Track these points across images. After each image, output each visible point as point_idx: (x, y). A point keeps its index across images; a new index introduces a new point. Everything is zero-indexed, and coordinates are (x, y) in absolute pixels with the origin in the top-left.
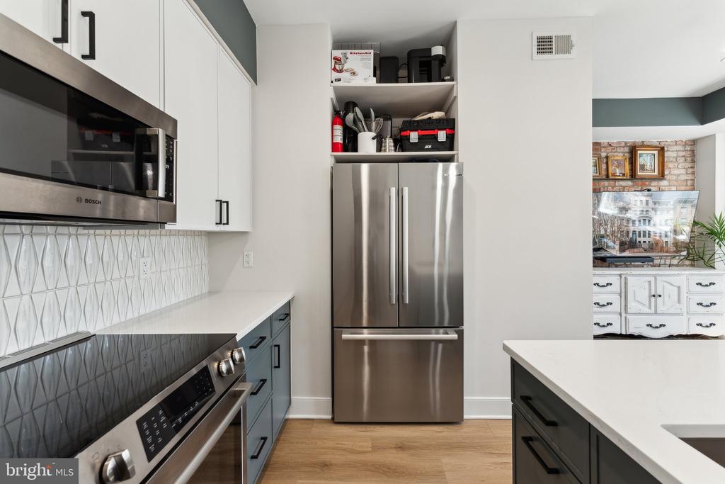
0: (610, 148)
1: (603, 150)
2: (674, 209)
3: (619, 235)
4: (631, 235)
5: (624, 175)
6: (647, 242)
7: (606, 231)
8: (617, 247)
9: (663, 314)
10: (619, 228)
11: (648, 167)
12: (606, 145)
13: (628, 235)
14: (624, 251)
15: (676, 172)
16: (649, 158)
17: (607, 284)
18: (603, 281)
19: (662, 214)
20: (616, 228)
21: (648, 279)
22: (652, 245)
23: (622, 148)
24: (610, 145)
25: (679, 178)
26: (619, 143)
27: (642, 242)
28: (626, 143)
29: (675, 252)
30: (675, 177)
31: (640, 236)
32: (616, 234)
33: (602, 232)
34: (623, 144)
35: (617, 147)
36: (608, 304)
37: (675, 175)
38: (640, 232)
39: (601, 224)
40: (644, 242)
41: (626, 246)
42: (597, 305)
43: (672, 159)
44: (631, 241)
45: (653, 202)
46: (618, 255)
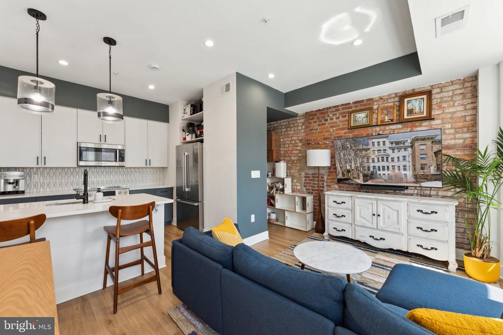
0: (382, 101)
1: (375, 103)
2: (411, 147)
3: (362, 169)
4: (371, 169)
5: (392, 120)
6: (386, 174)
7: (351, 167)
8: (361, 178)
9: (383, 230)
10: (361, 164)
11: (417, 110)
12: (377, 99)
13: (369, 170)
14: (367, 181)
15: (452, 110)
16: (418, 102)
17: (342, 202)
18: (339, 200)
19: (399, 151)
20: (358, 164)
21: (371, 201)
22: (391, 177)
23: (392, 99)
24: (382, 98)
25: (455, 115)
26: (390, 95)
27: (382, 175)
28: (396, 94)
29: (414, 182)
30: (450, 115)
31: (379, 170)
32: (359, 169)
33: (348, 168)
34: (394, 95)
35: (388, 99)
36: (342, 216)
37: (450, 113)
38: (379, 167)
39: (346, 162)
40: (384, 174)
41: (368, 178)
42: (335, 216)
43: (446, 99)
44: (372, 174)
45: (390, 142)
46: (362, 183)
